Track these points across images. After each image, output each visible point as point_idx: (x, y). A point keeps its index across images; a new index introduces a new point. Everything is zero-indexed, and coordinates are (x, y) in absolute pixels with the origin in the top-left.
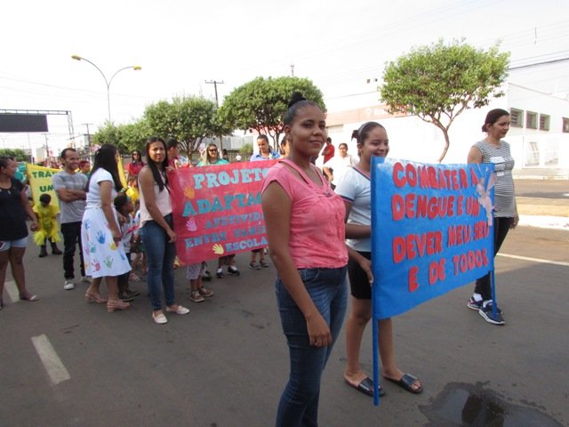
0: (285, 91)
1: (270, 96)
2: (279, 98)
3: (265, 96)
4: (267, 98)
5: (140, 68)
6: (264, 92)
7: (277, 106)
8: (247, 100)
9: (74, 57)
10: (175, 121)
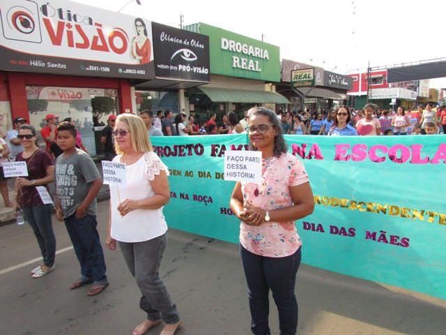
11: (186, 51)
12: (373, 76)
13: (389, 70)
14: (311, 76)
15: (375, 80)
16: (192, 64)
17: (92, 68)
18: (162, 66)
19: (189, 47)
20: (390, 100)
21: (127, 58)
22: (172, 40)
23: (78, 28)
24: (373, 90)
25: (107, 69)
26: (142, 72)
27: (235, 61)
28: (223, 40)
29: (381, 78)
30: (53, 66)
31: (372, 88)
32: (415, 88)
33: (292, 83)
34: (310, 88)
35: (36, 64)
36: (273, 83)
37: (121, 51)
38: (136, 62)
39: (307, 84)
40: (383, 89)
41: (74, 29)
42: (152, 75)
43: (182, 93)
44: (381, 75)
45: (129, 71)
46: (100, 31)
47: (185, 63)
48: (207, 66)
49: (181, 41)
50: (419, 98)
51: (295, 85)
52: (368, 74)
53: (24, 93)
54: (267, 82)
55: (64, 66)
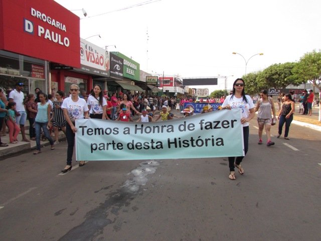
0: (280, 70)
1: (273, 72)
2: (277, 73)
3: (271, 73)
4: (272, 73)
5: (262, 54)
6: (271, 71)
7: (274, 77)
8: (264, 75)
9: (233, 53)
10: (251, 81)
11: (117, 65)
12: (164, 80)
13: (184, 80)
14: (156, 80)
15: (166, 82)
16: (120, 72)
17: (95, 71)
18: (112, 72)
19: (118, 64)
20: (174, 93)
21: (103, 68)
22: (114, 60)
23: (93, 54)
24: (164, 87)
25: (98, 72)
26: (106, 74)
27: (127, 70)
28: (124, 60)
29: (169, 81)
30: (87, 70)
31: (164, 85)
32: (183, 87)
33: (147, 82)
34: (154, 87)
35: (83, 68)
36: (135, 81)
37: (102, 65)
38: (105, 70)
39: (154, 83)
40: (170, 87)
41: (92, 55)
42: (109, 76)
43: (106, 83)
44: (169, 79)
45: (104, 73)
46: (98, 56)
47: (117, 71)
48: (123, 73)
49: (116, 61)
50: (185, 93)
51: (148, 83)
52: (163, 78)
53: (64, 80)
54: (132, 80)
55: (89, 70)
